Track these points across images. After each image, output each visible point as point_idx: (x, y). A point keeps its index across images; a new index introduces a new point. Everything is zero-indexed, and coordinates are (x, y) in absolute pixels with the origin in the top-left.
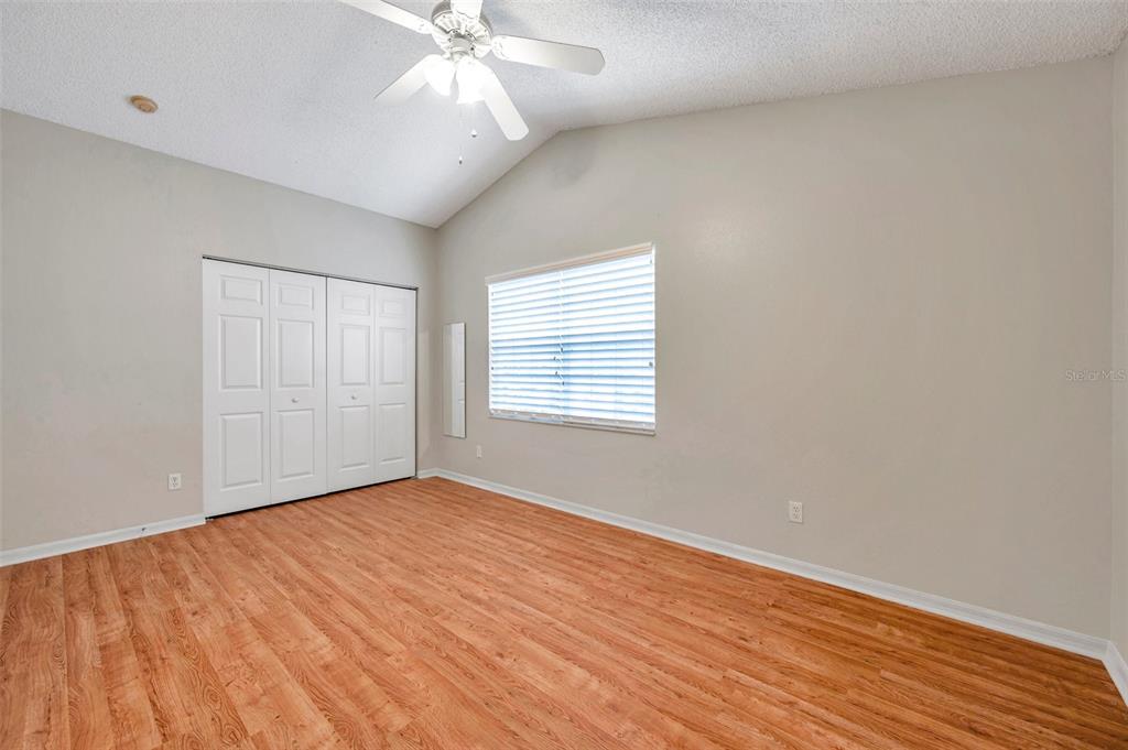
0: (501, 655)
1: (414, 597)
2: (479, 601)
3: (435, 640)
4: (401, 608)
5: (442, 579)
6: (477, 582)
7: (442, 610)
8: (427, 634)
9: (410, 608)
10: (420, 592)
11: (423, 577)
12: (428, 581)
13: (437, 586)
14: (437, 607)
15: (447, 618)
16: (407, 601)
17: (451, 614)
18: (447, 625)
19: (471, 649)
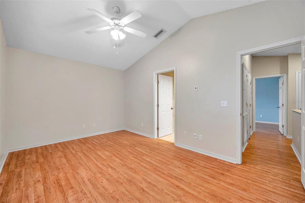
0: (111, 156)
1: (129, 169)
2: (111, 167)
3: (124, 159)
4: (132, 166)
5: (121, 176)
6: (109, 174)
7: (122, 165)
8: (125, 160)
9: (130, 166)
10: (128, 171)
11: (128, 178)
12: (126, 176)
13: (123, 173)
14: (123, 166)
15: (121, 163)
16: (131, 168)
17: (119, 164)
18: (121, 162)
19: (117, 157)
